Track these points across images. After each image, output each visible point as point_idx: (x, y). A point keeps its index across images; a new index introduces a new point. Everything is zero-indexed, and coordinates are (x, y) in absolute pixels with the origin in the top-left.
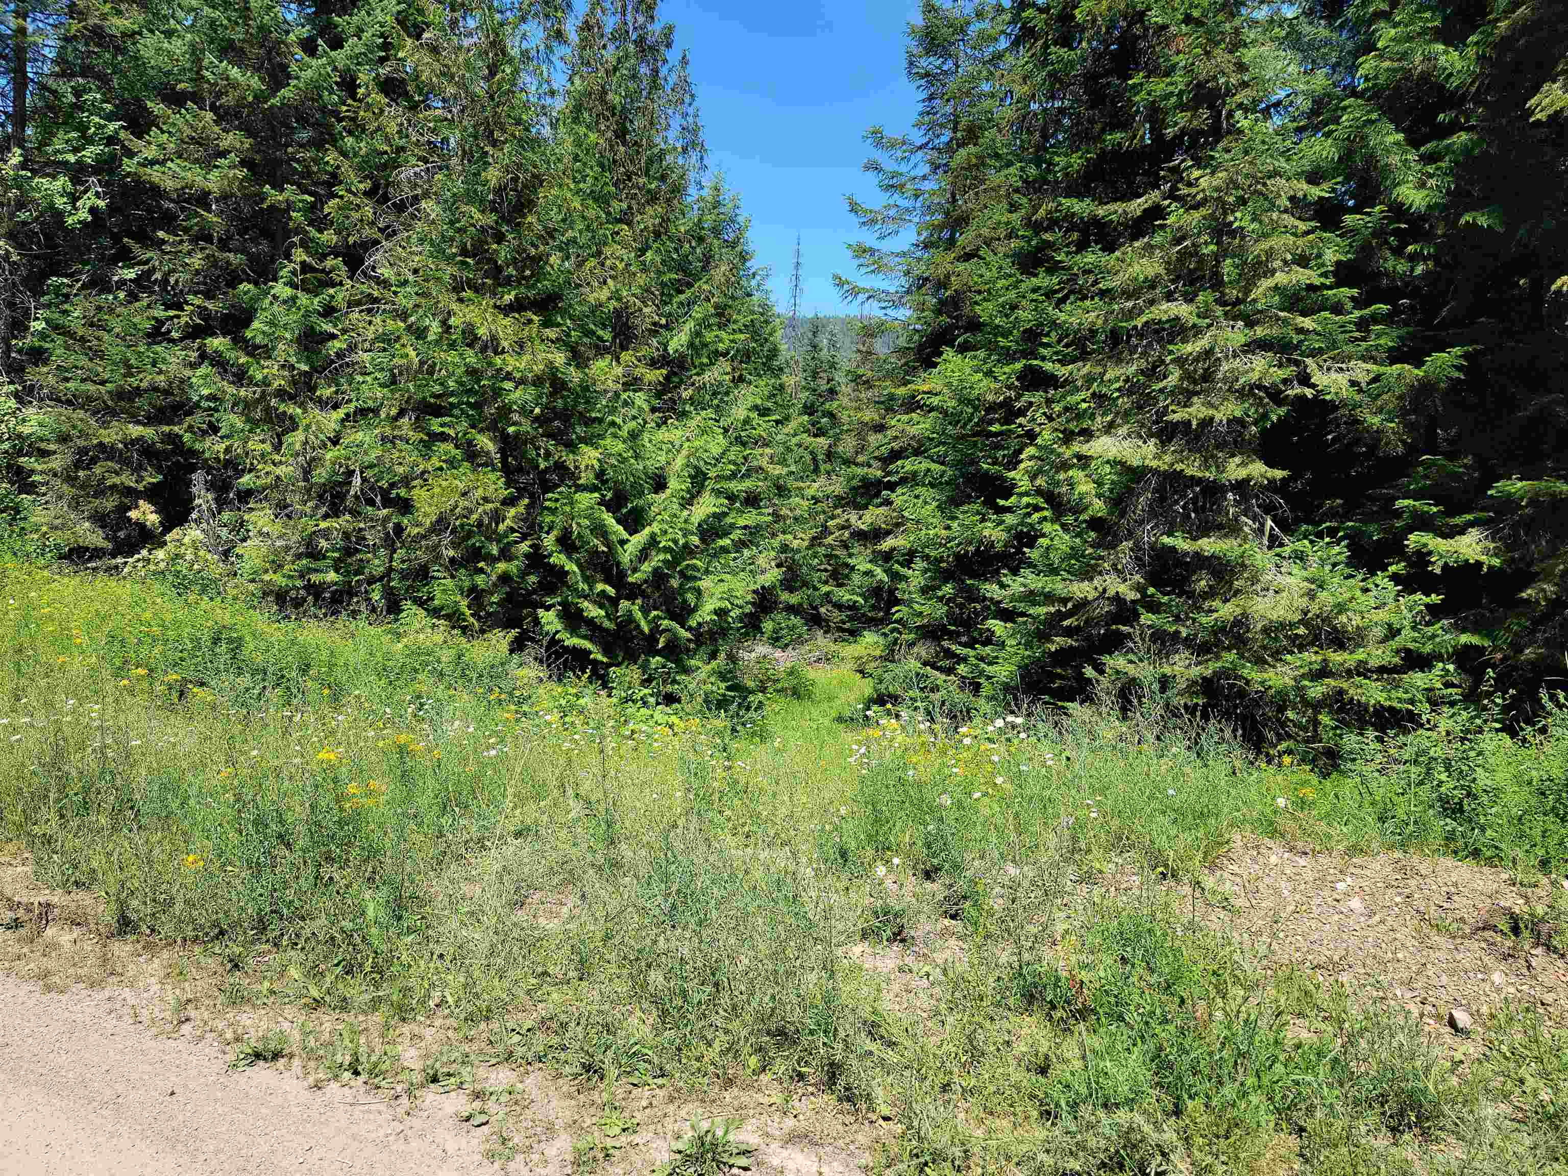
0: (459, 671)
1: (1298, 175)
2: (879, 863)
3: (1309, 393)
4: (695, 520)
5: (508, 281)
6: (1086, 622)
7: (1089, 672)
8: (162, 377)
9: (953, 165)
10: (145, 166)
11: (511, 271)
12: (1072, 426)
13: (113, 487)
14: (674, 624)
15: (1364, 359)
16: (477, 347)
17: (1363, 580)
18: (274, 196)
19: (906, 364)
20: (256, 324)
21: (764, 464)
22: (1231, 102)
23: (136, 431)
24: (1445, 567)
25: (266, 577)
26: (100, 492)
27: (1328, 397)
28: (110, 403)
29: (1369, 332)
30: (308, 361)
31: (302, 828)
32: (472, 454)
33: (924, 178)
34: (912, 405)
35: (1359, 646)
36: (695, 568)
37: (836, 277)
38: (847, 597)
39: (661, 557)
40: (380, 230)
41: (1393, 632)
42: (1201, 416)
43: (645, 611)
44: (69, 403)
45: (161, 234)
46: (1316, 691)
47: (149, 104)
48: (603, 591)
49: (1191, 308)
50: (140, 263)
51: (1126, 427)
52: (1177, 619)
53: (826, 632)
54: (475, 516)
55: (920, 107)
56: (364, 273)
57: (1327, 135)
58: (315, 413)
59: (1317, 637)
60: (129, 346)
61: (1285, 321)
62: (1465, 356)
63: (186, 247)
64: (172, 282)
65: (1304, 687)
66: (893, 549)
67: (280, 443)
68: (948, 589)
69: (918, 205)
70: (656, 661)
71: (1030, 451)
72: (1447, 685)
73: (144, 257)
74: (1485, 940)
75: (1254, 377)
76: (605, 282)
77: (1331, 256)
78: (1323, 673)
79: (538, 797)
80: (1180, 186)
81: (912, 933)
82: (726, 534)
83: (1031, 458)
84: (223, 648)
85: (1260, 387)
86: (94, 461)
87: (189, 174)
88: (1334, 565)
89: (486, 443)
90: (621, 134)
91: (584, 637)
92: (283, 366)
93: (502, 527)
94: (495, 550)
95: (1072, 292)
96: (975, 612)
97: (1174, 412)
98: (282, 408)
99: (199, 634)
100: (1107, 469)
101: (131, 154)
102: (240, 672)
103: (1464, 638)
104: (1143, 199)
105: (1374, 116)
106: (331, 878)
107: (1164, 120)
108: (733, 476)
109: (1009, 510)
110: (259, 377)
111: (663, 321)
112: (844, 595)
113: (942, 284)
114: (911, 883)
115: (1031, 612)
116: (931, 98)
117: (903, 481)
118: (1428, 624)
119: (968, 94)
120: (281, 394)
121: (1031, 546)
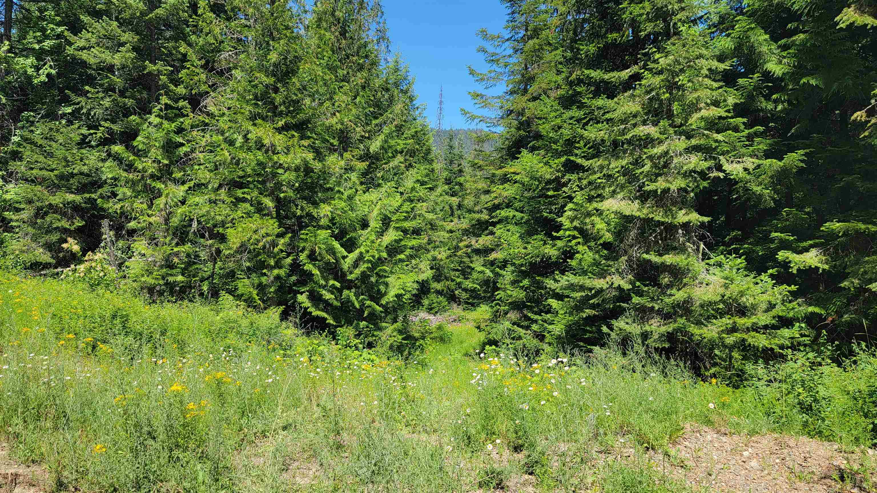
0: (252, 332)
1: (713, 57)
2: (489, 442)
3: (721, 175)
4: (384, 244)
5: (281, 114)
6: (603, 300)
7: (605, 329)
8: (86, 167)
9: (526, 49)
10: (79, 50)
11: (282, 108)
12: (593, 193)
13: (57, 228)
14: (373, 304)
15: (751, 156)
16: (264, 150)
17: (754, 278)
18: (151, 67)
19: (502, 157)
20: (139, 138)
21: (423, 213)
22: (675, 19)
23: (70, 197)
24: (799, 270)
25: (143, 279)
26: (49, 231)
27: (732, 177)
28: (56, 181)
29: (753, 141)
30: (169, 158)
31: (161, 429)
32: (260, 209)
33: (510, 56)
34: (505, 179)
35: (752, 314)
36: (385, 271)
37: (462, 110)
38: (471, 285)
39: (366, 265)
40: (209, 86)
41: (771, 306)
42: (662, 187)
43: (357, 295)
44: (32, 181)
45: (87, 88)
46: (730, 340)
47: (82, 17)
48: (333, 285)
49: (656, 129)
50: (75, 104)
51: (622, 193)
52: (653, 299)
53: (459, 305)
54: (261, 244)
55: (507, 18)
56: (200, 110)
57: (728, 35)
58: (172, 186)
59: (730, 310)
60: (67, 150)
61: (708, 136)
62: (805, 155)
63: (101, 95)
64: (92, 114)
65: (723, 338)
66: (495, 259)
67: (152, 204)
68: (526, 282)
69: (507, 70)
70: (363, 324)
71: (570, 206)
72: (802, 335)
73: (77, 101)
74: (826, 484)
75: (691, 166)
76: (334, 114)
77: (731, 101)
78: (734, 330)
79: (296, 406)
80: (649, 63)
81: (508, 484)
82: (402, 252)
83: (571, 210)
84: (118, 321)
85: (695, 172)
86: (46, 214)
87: (103, 55)
88: (738, 269)
89: (269, 203)
90: (343, 33)
91: (322, 310)
92: (154, 161)
93: (276, 250)
94: (272, 263)
95: (591, 119)
96: (541, 295)
97: (648, 185)
98: (153, 184)
99: (104, 313)
100: (613, 216)
101: (70, 44)
102: (127, 334)
103: (811, 309)
104: (629, 70)
105: (753, 26)
106: (178, 457)
107: (639, 27)
108: (406, 219)
109: (559, 238)
110: (140, 167)
111: (367, 135)
112: (468, 284)
113: (521, 113)
114: (507, 453)
115: (572, 295)
116: (513, 13)
117: (500, 221)
118: (790, 302)
119: (533, 11)
120: (152, 176)
121: (571, 258)
